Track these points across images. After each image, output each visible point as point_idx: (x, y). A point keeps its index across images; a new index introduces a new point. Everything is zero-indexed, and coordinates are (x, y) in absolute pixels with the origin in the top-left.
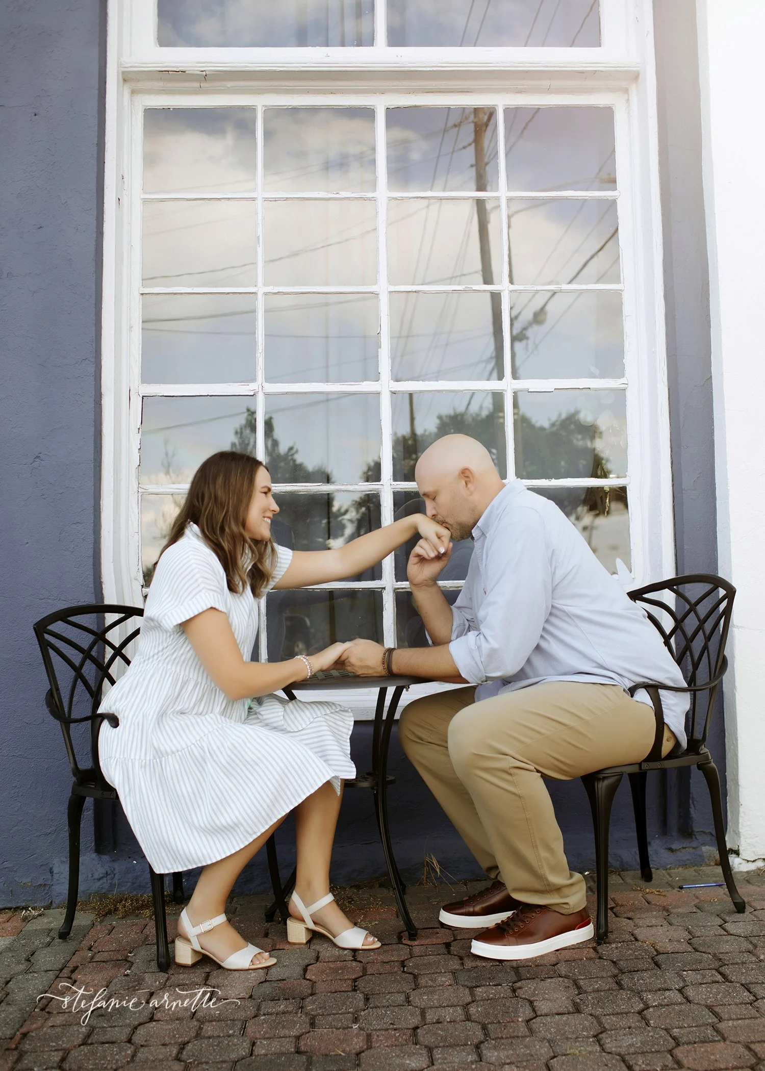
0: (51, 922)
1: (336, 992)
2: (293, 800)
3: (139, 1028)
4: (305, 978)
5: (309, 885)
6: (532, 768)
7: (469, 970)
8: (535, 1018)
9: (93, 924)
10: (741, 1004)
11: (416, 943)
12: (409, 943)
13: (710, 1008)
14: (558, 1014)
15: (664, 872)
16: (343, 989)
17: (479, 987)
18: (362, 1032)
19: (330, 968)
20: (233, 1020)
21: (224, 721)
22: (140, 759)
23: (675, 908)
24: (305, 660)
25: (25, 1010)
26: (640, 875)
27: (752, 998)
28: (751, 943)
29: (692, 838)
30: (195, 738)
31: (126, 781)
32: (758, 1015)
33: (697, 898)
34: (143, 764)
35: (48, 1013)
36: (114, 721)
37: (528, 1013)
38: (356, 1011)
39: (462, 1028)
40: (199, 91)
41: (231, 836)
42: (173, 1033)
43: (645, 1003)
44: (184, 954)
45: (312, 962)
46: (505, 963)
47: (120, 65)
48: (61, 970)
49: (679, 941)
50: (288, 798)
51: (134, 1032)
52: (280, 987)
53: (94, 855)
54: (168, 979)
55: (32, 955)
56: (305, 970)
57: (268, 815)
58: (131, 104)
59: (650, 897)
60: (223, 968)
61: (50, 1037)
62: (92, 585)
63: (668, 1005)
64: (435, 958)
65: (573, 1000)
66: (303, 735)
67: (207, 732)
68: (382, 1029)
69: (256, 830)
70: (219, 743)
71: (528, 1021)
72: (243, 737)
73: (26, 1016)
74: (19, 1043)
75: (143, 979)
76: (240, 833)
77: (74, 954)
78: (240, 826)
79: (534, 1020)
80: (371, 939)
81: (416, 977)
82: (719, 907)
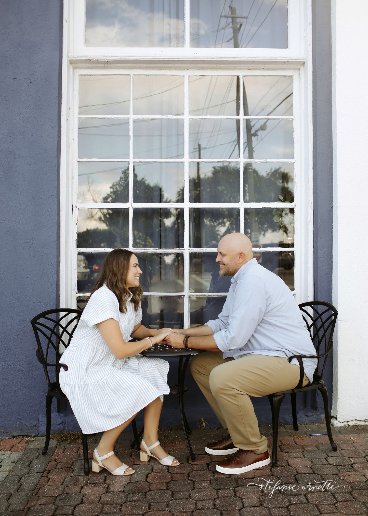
0: (38, 445)
1: (160, 490)
2: (143, 405)
3: (77, 506)
4: (147, 481)
5: (149, 437)
6: (245, 394)
7: (217, 480)
8: (243, 508)
9: (57, 446)
10: (330, 504)
11: (195, 463)
12: (191, 463)
13: (317, 506)
14: (253, 506)
15: (304, 426)
16: (163, 488)
17: (220, 489)
18: (170, 513)
19: (158, 476)
20: (116, 504)
21: (113, 369)
22: (78, 384)
23: (307, 447)
24: (149, 339)
25: (29, 495)
26: (293, 427)
27: (335, 501)
28: (338, 469)
29: (317, 410)
30: (101, 377)
31: (71, 393)
32: (337, 511)
33: (317, 441)
34: (79, 386)
35: (38, 496)
36: (66, 368)
37: (240, 506)
38: (168, 501)
39: (212, 513)
40: (104, 68)
41: (116, 419)
42: (91, 510)
43: (290, 502)
44: (96, 468)
45: (150, 472)
46: (232, 476)
47: (68, 57)
48: (43, 472)
49: (307, 467)
50: (141, 404)
51: (74, 509)
52: (136, 486)
53: (57, 414)
54: (89, 479)
55: (31, 463)
56: (147, 477)
57: (132, 411)
58: (73, 74)
59: (297, 440)
60: (112, 474)
61: (39, 511)
62: (55, 297)
63: (299, 504)
64: (202, 472)
65: (259, 499)
66: (147, 373)
67: (106, 374)
68: (179, 512)
69: (127, 417)
70: (111, 380)
71: (240, 509)
72: (121, 377)
73: (29, 498)
74: (27, 513)
75: (78, 479)
76: (120, 418)
77: (49, 463)
78: (120, 415)
79: (242, 509)
80: (175, 462)
81: (194, 482)
82: (326, 447)
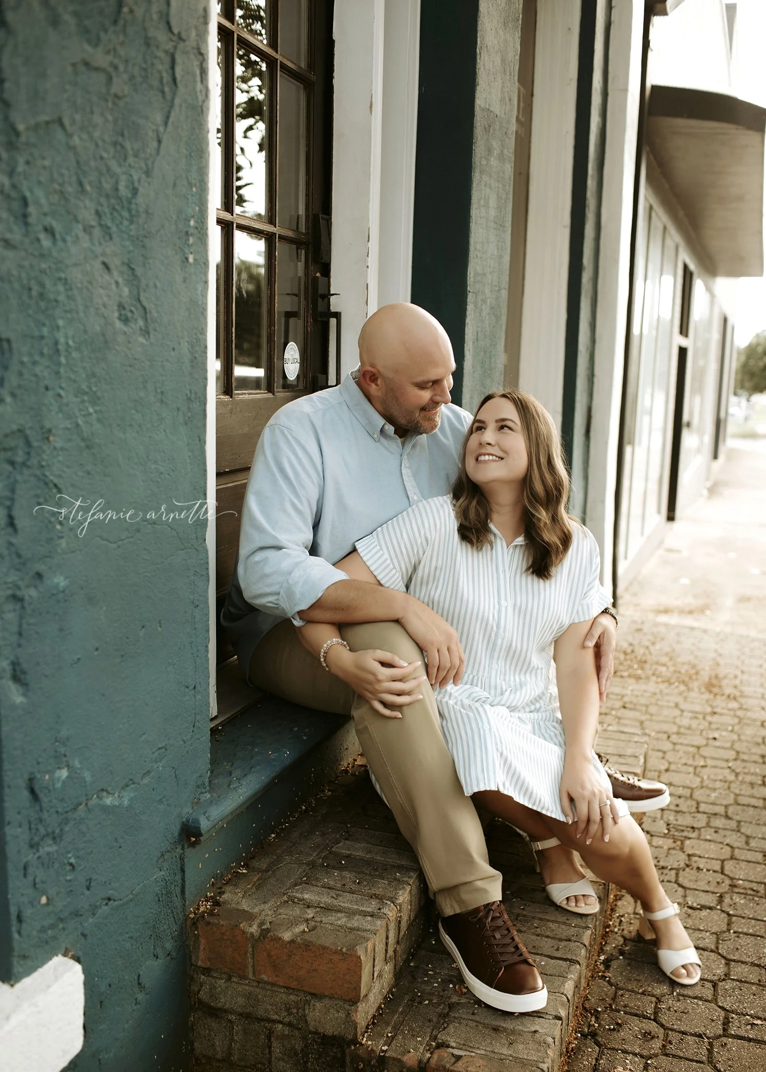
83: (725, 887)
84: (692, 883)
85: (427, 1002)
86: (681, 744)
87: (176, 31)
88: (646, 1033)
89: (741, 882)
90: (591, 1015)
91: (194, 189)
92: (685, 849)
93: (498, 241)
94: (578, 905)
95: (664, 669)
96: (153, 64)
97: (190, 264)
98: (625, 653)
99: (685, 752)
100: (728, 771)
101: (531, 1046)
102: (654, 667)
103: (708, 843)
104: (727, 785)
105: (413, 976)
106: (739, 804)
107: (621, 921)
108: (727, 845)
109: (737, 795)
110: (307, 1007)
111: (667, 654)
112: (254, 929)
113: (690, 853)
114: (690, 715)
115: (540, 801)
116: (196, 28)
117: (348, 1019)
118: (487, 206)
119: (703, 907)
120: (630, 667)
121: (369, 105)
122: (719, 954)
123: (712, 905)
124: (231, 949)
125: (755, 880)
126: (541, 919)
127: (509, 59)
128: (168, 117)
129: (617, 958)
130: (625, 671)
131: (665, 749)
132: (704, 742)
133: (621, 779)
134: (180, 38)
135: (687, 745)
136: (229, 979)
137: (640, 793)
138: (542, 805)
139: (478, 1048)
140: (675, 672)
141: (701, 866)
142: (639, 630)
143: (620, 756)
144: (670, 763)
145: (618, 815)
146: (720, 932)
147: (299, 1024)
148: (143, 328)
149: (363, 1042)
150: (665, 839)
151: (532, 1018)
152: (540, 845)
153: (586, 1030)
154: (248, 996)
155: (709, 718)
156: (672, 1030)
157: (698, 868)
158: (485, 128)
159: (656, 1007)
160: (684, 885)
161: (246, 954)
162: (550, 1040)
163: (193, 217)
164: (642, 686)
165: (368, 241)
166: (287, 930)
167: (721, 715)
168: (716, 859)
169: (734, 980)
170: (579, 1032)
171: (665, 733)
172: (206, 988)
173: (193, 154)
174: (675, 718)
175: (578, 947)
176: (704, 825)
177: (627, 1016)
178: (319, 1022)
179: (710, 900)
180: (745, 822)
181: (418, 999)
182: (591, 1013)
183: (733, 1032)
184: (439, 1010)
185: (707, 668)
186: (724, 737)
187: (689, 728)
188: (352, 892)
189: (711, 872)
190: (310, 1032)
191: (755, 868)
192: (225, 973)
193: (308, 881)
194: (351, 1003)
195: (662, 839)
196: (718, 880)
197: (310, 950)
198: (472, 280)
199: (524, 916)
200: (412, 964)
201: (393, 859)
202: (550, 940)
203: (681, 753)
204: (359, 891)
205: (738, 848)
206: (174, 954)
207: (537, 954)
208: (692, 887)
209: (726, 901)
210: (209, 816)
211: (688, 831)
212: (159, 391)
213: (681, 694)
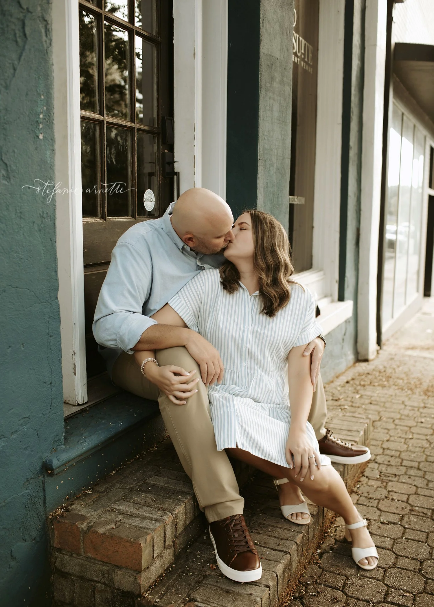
83: (407, 511)
84: (386, 508)
85: (191, 574)
86: (401, 425)
87: (25, 7)
88: (334, 598)
89: (417, 508)
90: (303, 586)
91: (42, 97)
92: (387, 488)
93: (281, 131)
94: (298, 518)
95: (401, 381)
96: (8, 26)
97: (41, 140)
98: (380, 372)
99: (401, 430)
100: (426, 441)
101: (246, 603)
102: (396, 380)
103: (402, 484)
104: (423, 449)
105: (187, 558)
106: (427, 461)
107: (336, 530)
108: (415, 485)
109: (427, 456)
110: (113, 573)
111: (405, 373)
112: (84, 526)
113: (390, 490)
114: (410, 408)
115: (269, 455)
116: (41, 5)
117: (136, 582)
118: (271, 110)
119: (390, 523)
120: (381, 380)
121: (193, 54)
122: (393, 552)
123: (395, 521)
124: (71, 537)
125: (427, 507)
126: (274, 526)
127: (286, 27)
128: (20, 56)
129: (328, 552)
130: (377, 382)
131: (389, 428)
132: (415, 424)
133: (341, 444)
134: (28, 11)
135: (404, 426)
136: (71, 555)
137: (351, 452)
138: (270, 457)
139: (213, 603)
140: (407, 383)
141: (394, 498)
142: (392, 359)
143: (349, 431)
144: (391, 436)
145: (320, 464)
146: (397, 538)
147: (109, 584)
148: (5, 175)
149: (146, 596)
150: (376, 482)
151: (251, 586)
152: (278, 482)
153: (297, 595)
154: (82, 566)
155: (421, 410)
156: (352, 597)
157: (393, 499)
158: (268, 65)
159: (345, 583)
160: (381, 509)
161: (79, 540)
162: (259, 600)
163: (42, 113)
164: (385, 391)
165: (195, 131)
166: (102, 527)
167: (429, 408)
168: (405, 494)
169: (398, 568)
170: (293, 596)
171: (392, 418)
172: (59, 560)
173: (40, 77)
174: (400, 410)
175: (292, 544)
176: (403, 473)
177: (326, 588)
178: (120, 583)
179: (394, 518)
180: (429, 472)
181: (186, 572)
182: (303, 585)
183: (389, 600)
184: (197, 579)
185: (428, 381)
186: (428, 421)
187: (408, 416)
188: (149, 506)
189: (400, 501)
190: (116, 589)
191: (428, 500)
192: (69, 552)
193: (126, 499)
194: (137, 572)
195: (375, 481)
196: (403, 507)
197: (114, 539)
198: (261, 152)
199: (264, 524)
200: (188, 551)
201: (180, 487)
202: (275, 539)
203: (399, 431)
204: (153, 506)
205: (421, 488)
206: (38, 539)
207: (266, 547)
208: (386, 510)
209: (405, 519)
210: (59, 458)
211: (392, 477)
212: (18, 211)
213: (407, 396)
